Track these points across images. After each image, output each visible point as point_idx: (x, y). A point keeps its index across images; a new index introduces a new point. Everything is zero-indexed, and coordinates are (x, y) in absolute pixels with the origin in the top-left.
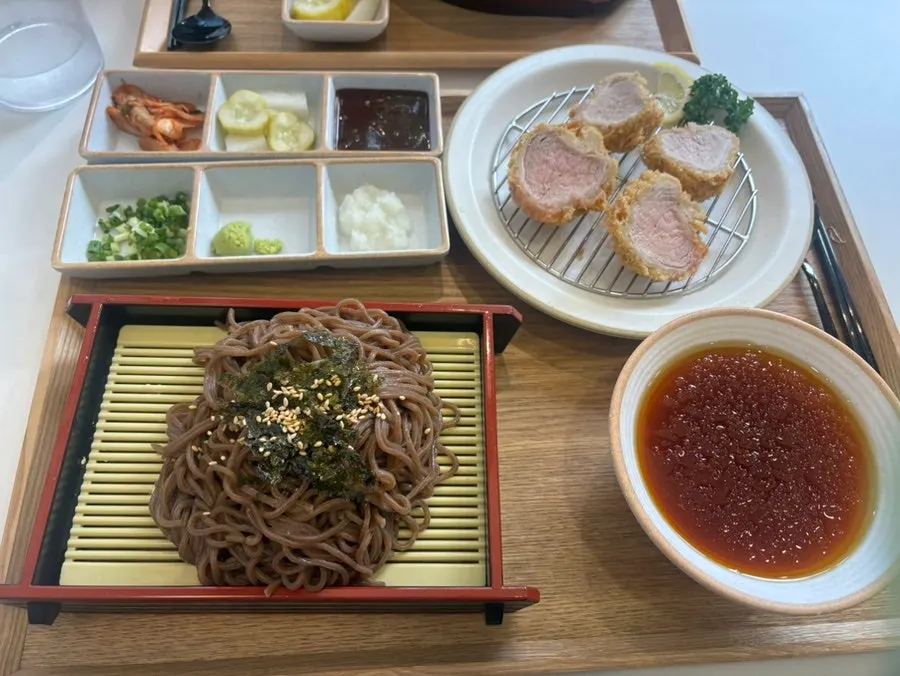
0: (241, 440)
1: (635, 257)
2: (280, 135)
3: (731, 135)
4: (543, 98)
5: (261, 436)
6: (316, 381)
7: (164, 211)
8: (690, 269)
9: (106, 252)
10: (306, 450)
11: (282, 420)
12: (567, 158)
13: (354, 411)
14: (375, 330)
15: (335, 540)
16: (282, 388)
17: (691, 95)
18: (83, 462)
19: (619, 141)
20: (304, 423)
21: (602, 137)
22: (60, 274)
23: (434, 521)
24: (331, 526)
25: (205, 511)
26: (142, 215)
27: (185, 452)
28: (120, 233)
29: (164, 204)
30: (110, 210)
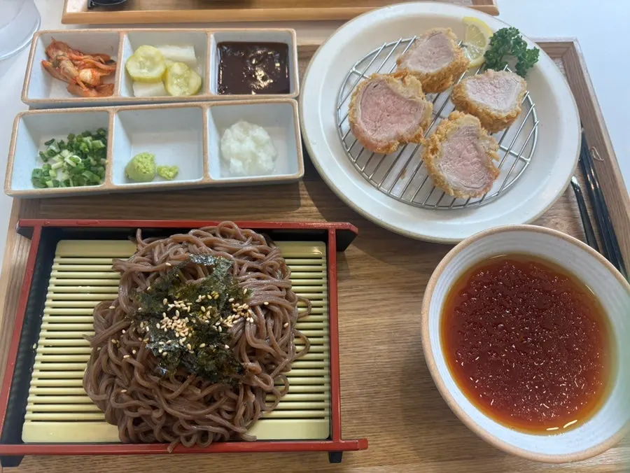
0: (146, 340)
1: (443, 182)
2: (175, 82)
3: (519, 79)
4: (379, 46)
5: (159, 341)
6: (200, 297)
7: (87, 144)
8: (485, 189)
9: (46, 178)
10: (194, 350)
11: (175, 327)
12: (394, 102)
13: (229, 317)
14: (247, 247)
15: (218, 412)
16: (175, 302)
17: (491, 44)
18: (34, 347)
19: (433, 85)
20: (192, 329)
21: (421, 85)
22: (12, 198)
23: (292, 388)
24: (215, 401)
25: (124, 389)
26: (72, 147)
27: (107, 343)
28: (56, 163)
29: (88, 139)
30: (48, 144)
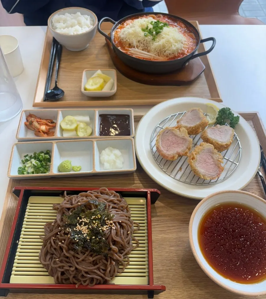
0: (69, 236)
1: (198, 172)
2: (81, 130)
3: (231, 129)
4: (169, 116)
5: (75, 235)
6: (93, 217)
7: (42, 156)
8: (217, 176)
9: (24, 171)
10: (90, 240)
11: (82, 230)
12: (175, 139)
13: (105, 226)
14: (112, 198)
15: (99, 269)
16: (82, 219)
17: (219, 114)
18: (17, 242)
19: (193, 132)
20: (89, 230)
21: (187, 131)
22: (9, 178)
23: (131, 263)
24: (97, 264)
25: (57, 259)
26: (35, 158)
27: (51, 239)
28: (28, 164)
29: (43, 154)
30: (25, 156)
